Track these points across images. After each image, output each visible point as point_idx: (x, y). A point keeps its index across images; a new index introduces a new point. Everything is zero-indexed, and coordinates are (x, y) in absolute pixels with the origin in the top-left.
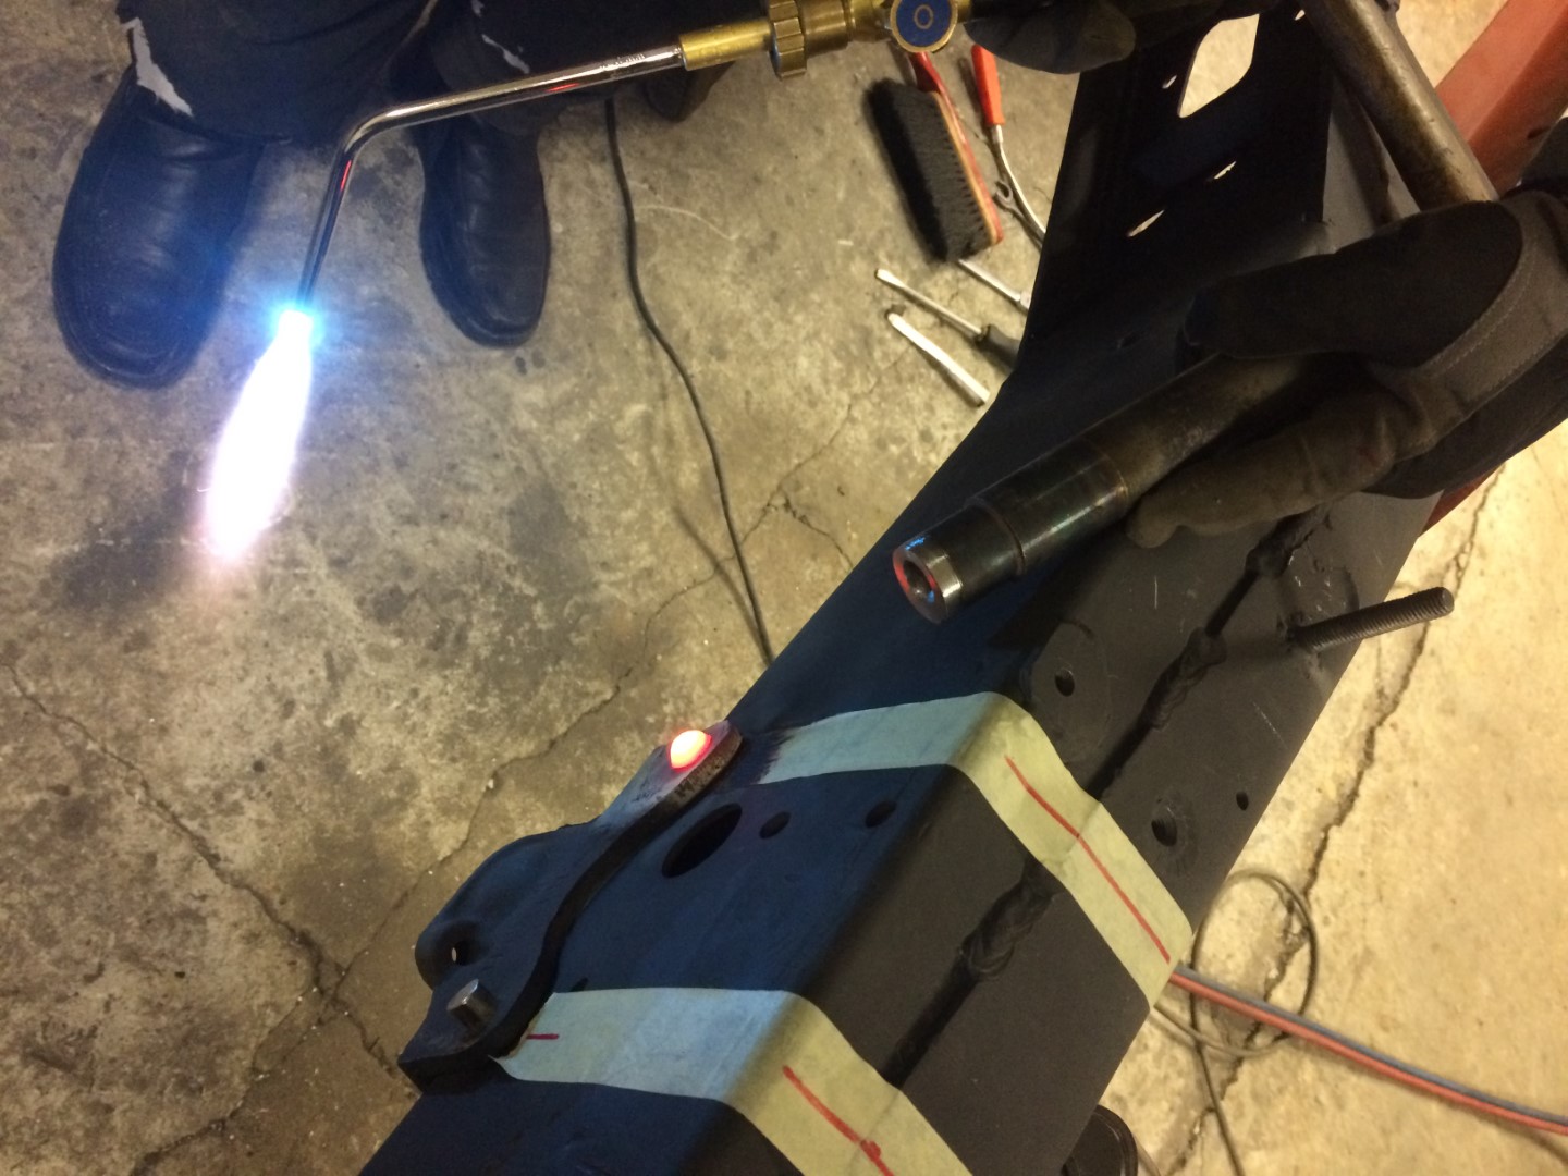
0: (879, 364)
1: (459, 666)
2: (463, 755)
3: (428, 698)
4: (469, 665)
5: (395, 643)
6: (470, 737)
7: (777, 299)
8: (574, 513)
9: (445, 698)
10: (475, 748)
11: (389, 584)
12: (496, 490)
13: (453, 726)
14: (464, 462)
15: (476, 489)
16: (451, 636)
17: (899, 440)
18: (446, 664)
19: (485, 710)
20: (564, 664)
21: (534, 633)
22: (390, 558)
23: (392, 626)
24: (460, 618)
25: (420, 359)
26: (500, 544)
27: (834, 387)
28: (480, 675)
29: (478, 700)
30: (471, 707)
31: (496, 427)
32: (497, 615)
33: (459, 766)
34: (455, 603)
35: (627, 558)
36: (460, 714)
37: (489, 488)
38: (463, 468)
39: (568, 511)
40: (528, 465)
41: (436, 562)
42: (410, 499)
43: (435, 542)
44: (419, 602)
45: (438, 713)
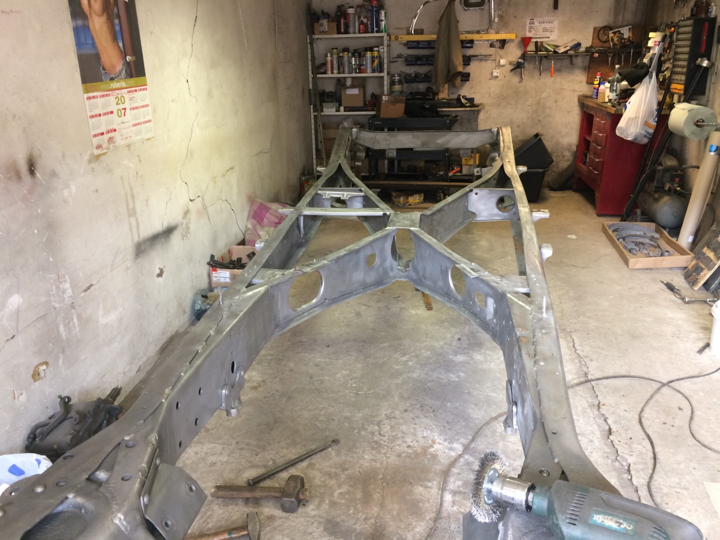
0: (384, 444)
7: (350, 451)
12: (318, 529)
17: (403, 452)
25: (282, 520)
27: (378, 455)
31: (308, 519)
35: (358, 519)
38: (307, 530)
39: (337, 521)
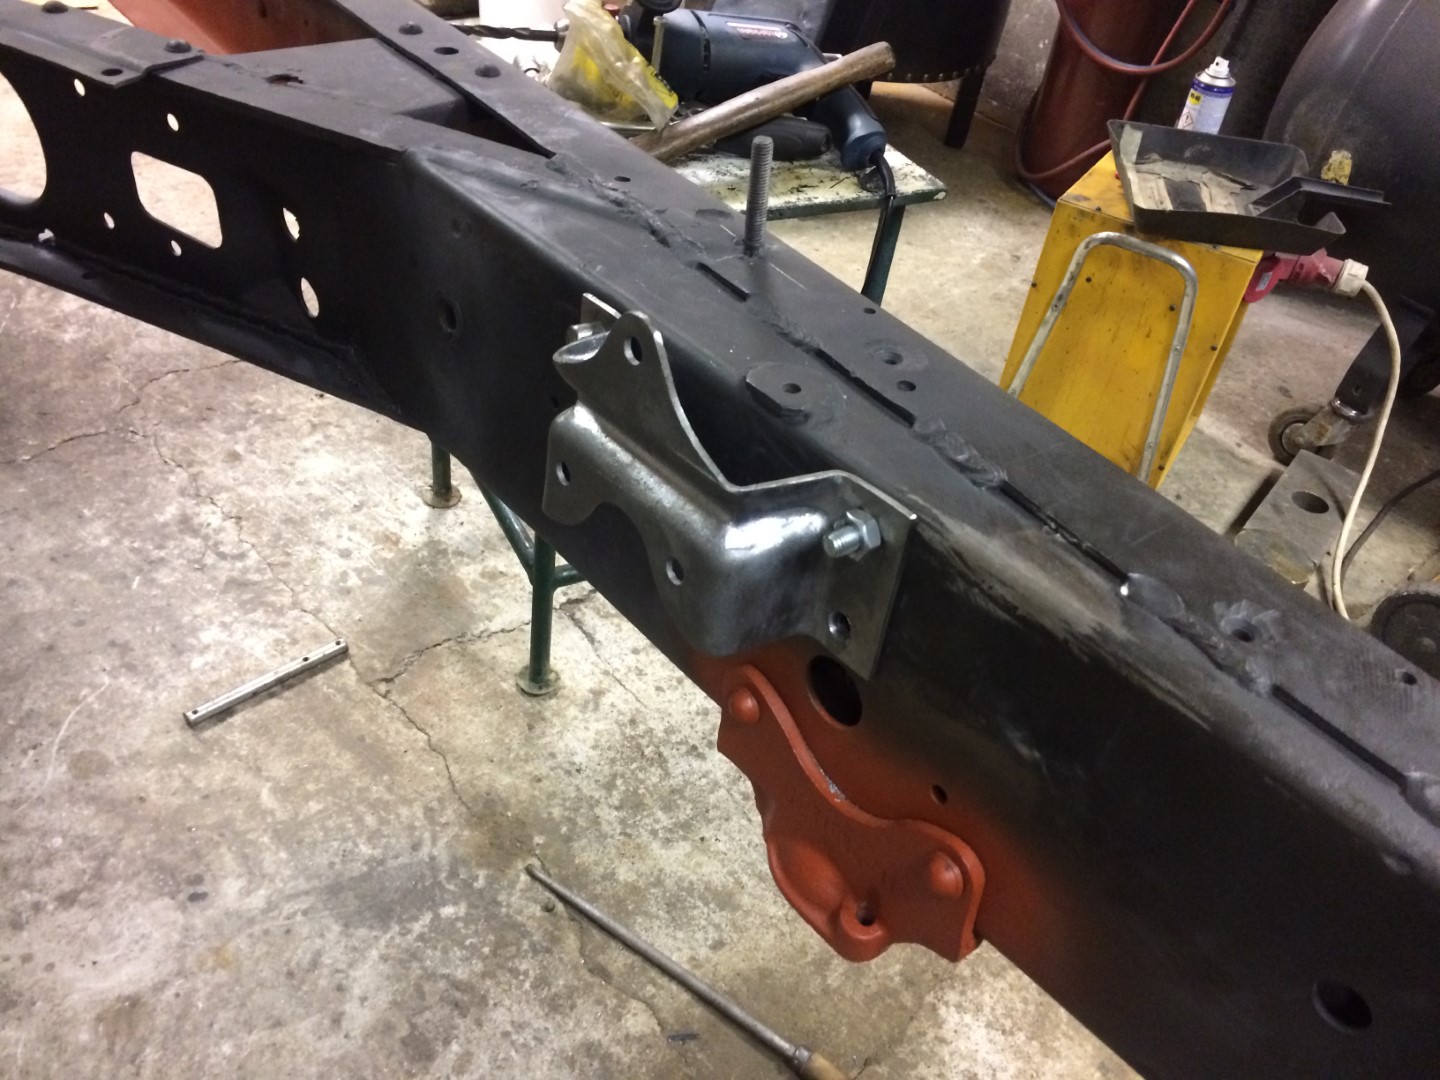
0: (266, 577)
1: (488, 991)
2: (570, 997)
3: (513, 1023)
4: (488, 982)
5: (455, 1047)
6: (553, 990)
8: (358, 868)
9: (515, 1007)
10: (565, 986)
11: (397, 1046)
12: (322, 936)
13: (542, 1002)
14: (287, 964)
15: (318, 954)
16: (458, 995)
17: (344, 575)
18: (483, 1001)
19: (532, 973)
20: (502, 898)
21: (468, 920)
22: (372, 1043)
23: (440, 1048)
24: (442, 984)
26: (376, 938)
27: (281, 620)
28: (499, 972)
29: (521, 977)
30: (527, 985)
31: (257, 929)
32: (445, 951)
33: (579, 1002)
34: (427, 987)
35: (411, 828)
36: (532, 996)
37: (318, 942)
38: (293, 964)
39: (356, 874)
40: (304, 903)
41: (383, 1000)
42: (315, 1019)
43: (363, 999)
44: (419, 1020)
45: (528, 1015)
